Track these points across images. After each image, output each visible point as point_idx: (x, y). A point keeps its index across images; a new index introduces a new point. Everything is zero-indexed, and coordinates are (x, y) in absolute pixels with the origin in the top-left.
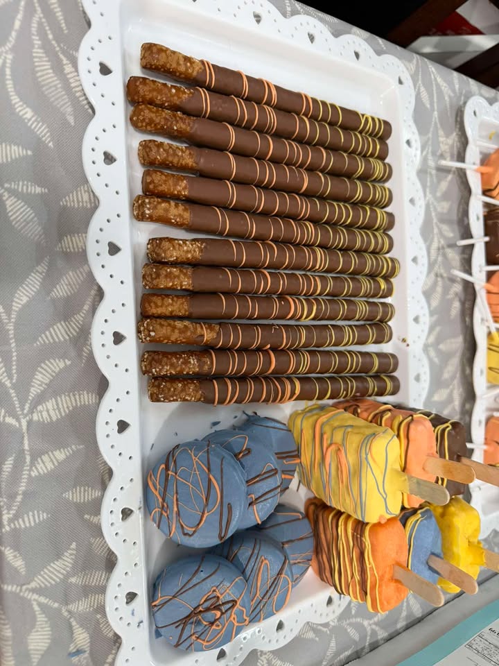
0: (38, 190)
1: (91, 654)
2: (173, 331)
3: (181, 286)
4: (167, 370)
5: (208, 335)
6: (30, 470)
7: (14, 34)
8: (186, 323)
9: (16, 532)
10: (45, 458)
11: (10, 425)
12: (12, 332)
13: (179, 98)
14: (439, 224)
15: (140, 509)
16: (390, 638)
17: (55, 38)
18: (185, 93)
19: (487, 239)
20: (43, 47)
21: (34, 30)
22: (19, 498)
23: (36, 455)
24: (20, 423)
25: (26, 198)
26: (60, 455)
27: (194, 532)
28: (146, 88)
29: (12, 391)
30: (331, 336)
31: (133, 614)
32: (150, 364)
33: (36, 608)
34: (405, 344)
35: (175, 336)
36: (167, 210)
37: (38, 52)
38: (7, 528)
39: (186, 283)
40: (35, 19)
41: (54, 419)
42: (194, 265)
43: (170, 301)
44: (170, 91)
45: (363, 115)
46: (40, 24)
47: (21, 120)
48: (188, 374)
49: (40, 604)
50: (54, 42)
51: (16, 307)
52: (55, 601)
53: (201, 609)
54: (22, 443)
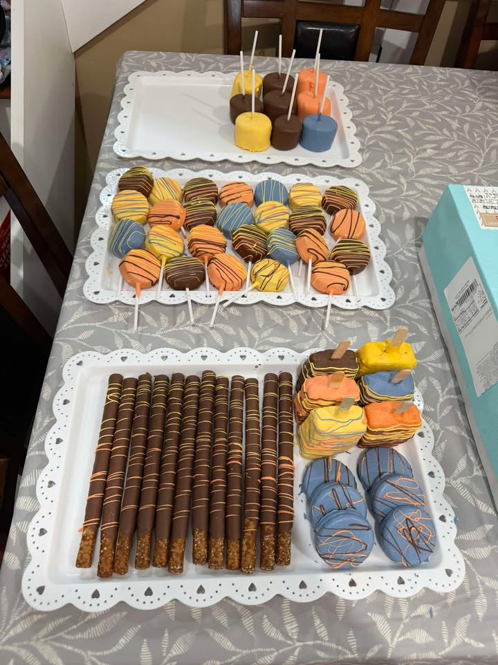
0: (166, 635)
1: (432, 604)
2: (249, 553)
3: (222, 546)
4: (271, 557)
5: (252, 528)
6: (325, 641)
7: (76, 650)
8: (244, 542)
9: (358, 651)
10: (318, 631)
11: (299, 653)
12: (247, 651)
13: (109, 545)
14: (176, 326)
15: (350, 575)
16: (455, 377)
17: (76, 623)
18: (106, 540)
19: (187, 289)
20: (82, 632)
21: (73, 638)
22: (340, 648)
23: (316, 637)
24: (299, 646)
25: (172, 642)
26: (317, 622)
27: (365, 544)
28: (105, 567)
29: (280, 651)
30: (253, 431)
31: (410, 580)
32: (267, 567)
33: (402, 638)
34: (259, 366)
35: (252, 551)
36: (177, 554)
37: (85, 635)
38: (356, 655)
39: (220, 543)
40: (66, 636)
41: (296, 625)
42: (209, 535)
43: (231, 554)
44: (105, 551)
45: (107, 400)
46: (68, 633)
47: (126, 646)
48: (274, 541)
49: (400, 637)
50: (78, 625)
51: (233, 649)
52: (399, 626)
53: (410, 539)
54: (309, 645)
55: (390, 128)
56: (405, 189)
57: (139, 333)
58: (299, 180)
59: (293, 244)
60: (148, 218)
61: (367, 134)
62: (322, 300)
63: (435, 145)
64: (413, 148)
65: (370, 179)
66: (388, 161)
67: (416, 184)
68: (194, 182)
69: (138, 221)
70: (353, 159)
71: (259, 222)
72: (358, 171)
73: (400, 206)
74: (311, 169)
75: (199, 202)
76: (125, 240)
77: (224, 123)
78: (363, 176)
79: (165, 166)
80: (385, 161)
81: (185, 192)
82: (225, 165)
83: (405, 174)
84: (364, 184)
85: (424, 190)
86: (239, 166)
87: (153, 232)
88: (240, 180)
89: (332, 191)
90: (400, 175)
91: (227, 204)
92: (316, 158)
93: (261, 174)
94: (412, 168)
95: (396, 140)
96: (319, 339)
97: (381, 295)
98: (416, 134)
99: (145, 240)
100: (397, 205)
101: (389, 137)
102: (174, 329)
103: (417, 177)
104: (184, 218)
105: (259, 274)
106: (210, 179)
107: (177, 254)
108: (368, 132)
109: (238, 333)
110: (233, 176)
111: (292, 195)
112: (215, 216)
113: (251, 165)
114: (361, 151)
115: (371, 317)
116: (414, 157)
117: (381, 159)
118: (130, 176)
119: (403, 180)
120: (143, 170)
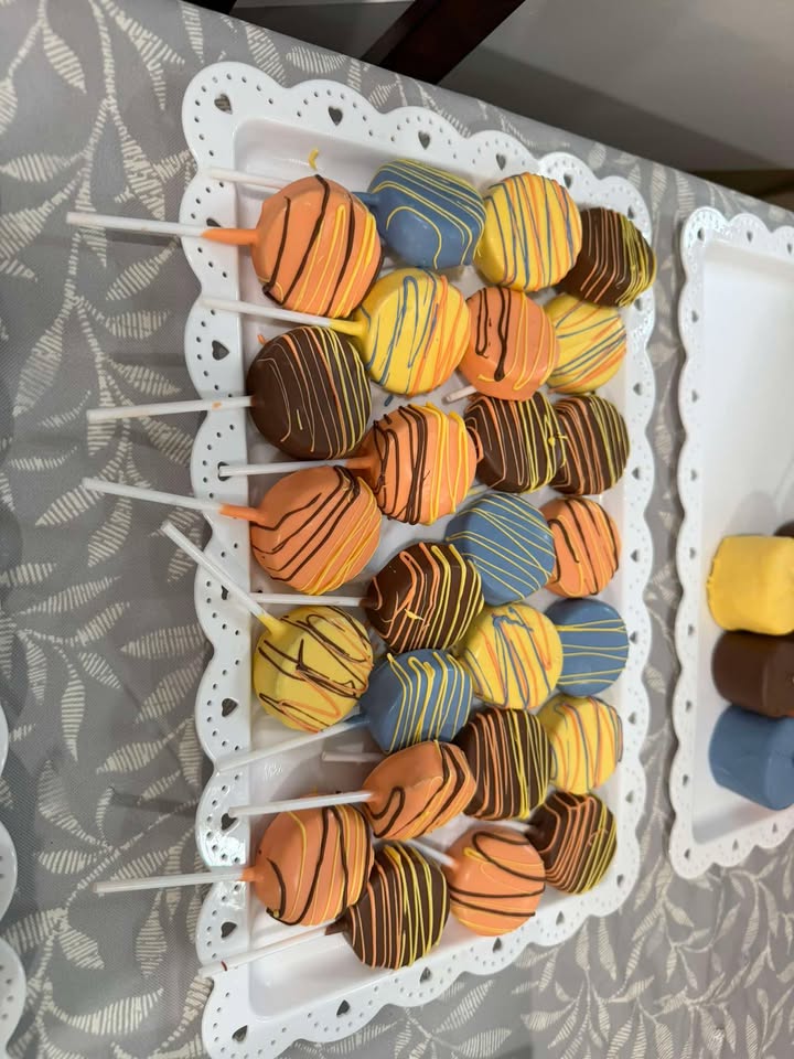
55: (773, 926)
56: (614, 1000)
57: (77, 238)
58: (632, 719)
59: (425, 732)
60: (499, 286)
61: (757, 871)
62: (224, 850)
63: (733, 1046)
64: (726, 994)
65: (639, 902)
66: (690, 941)
67: (628, 1027)
68: (617, 426)
69: (485, 248)
70: (692, 855)
71: (497, 622)
72: (661, 867)
73: (565, 998)
74: (665, 746)
75: (553, 441)
76: (410, 201)
77: (779, 504)
78: (648, 883)
79: (661, 346)
80: (689, 931)
81: (587, 401)
82: (669, 513)
83: (655, 992)
84: (623, 898)
85: (613, 1050)
86: (668, 548)
87: (445, 294)
88: (625, 556)
89: (599, 817)
90: (652, 978)
91: (551, 522)
92: (693, 759)
93: (644, 612)
94: (671, 1004)
95: (746, 947)
96: (85, 849)
97: (255, 1024)
98: (761, 993)
99: (419, 267)
100: (566, 991)
101: (753, 927)
102: (99, 358)
103: (648, 1023)
104: (501, 396)
105: (307, 637)
106: (628, 471)
107: (377, 370)
108: (765, 872)
109: (95, 575)
110: (636, 536)
111: (586, 710)
112: (511, 488)
113: (673, 582)
114: (715, 869)
115: (184, 996)
116: (701, 1004)
117: (695, 922)
118: (628, 237)
119: (638, 989)
120: (643, 274)
